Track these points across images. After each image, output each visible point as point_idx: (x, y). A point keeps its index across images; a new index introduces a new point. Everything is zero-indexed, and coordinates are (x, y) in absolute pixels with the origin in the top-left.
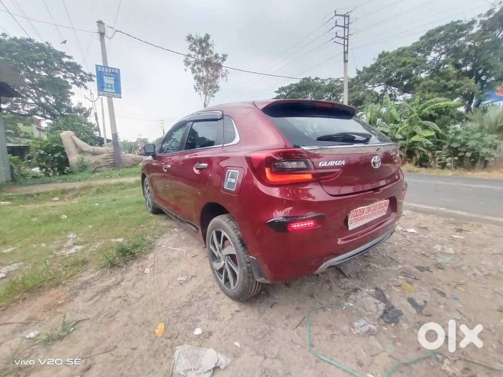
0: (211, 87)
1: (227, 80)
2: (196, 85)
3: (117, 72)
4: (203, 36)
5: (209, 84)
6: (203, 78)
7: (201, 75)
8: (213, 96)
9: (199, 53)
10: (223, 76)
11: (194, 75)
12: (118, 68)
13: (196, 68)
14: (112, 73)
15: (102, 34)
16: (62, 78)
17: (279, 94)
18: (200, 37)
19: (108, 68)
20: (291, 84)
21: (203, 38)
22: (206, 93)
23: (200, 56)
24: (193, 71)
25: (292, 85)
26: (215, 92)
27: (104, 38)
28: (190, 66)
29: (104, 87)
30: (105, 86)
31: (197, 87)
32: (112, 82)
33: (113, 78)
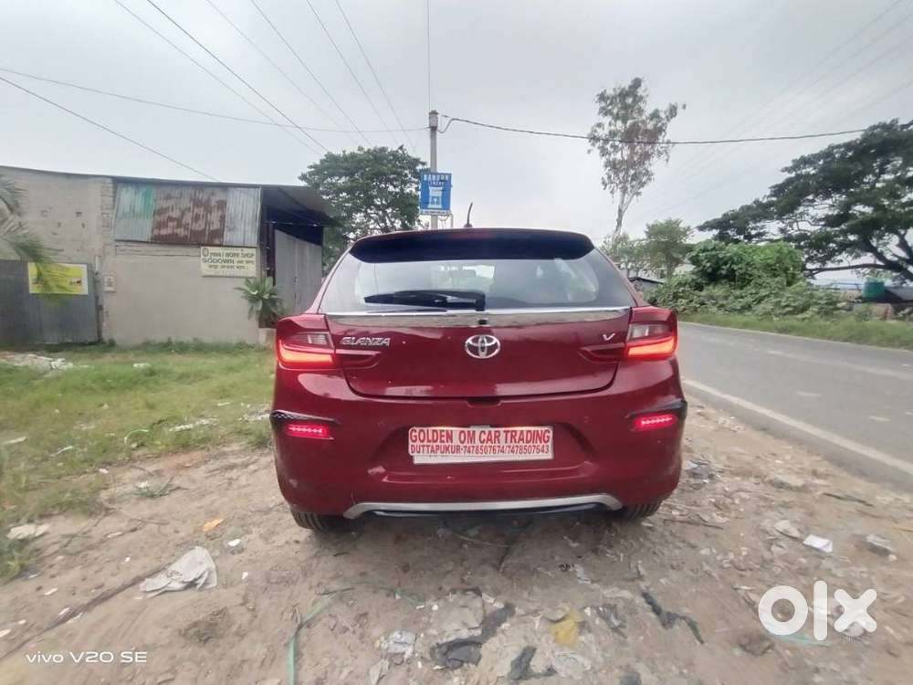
0: (634, 177)
1: (667, 160)
2: (606, 177)
3: (447, 178)
4: (626, 84)
5: (632, 172)
6: (622, 162)
7: (618, 156)
8: (638, 194)
9: (616, 118)
10: (660, 153)
11: (604, 159)
12: (449, 172)
13: (608, 146)
14: (441, 181)
15: (434, 129)
16: (414, 190)
17: (793, 175)
18: (623, 86)
19: (436, 174)
20: (830, 147)
21: (627, 88)
22: (624, 191)
23: (619, 123)
24: (604, 152)
25: (832, 148)
26: (642, 184)
27: (435, 133)
28: (600, 143)
29: (428, 203)
30: (430, 201)
31: (607, 181)
32: (440, 194)
33: (441, 188)
